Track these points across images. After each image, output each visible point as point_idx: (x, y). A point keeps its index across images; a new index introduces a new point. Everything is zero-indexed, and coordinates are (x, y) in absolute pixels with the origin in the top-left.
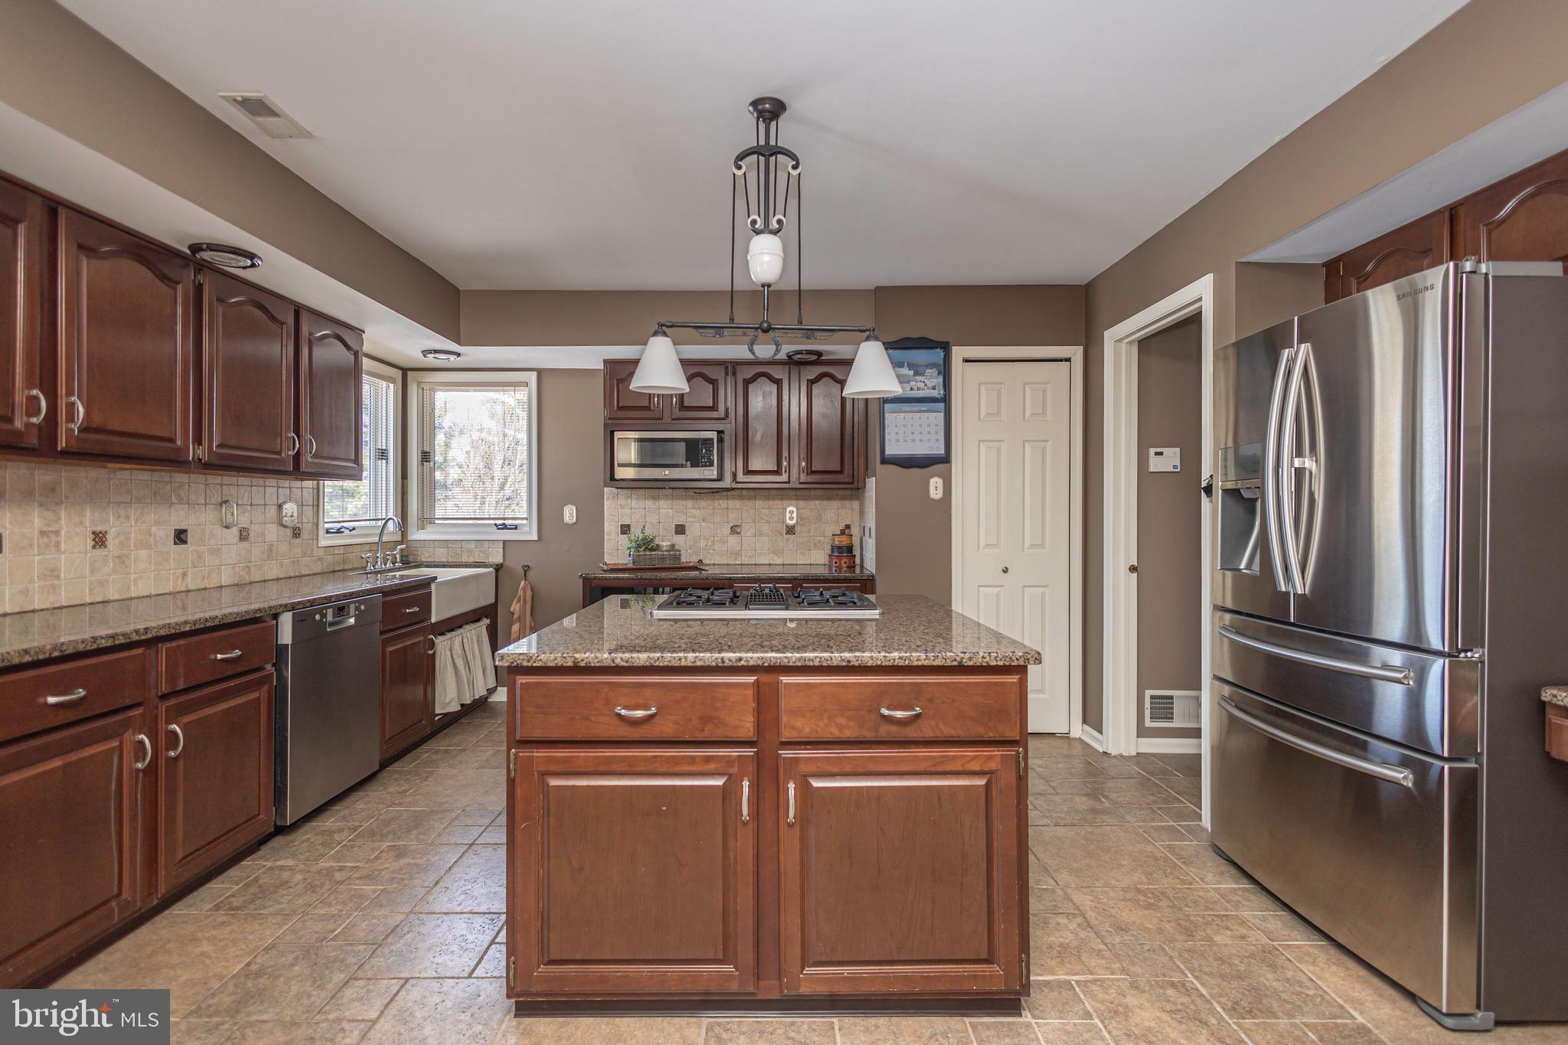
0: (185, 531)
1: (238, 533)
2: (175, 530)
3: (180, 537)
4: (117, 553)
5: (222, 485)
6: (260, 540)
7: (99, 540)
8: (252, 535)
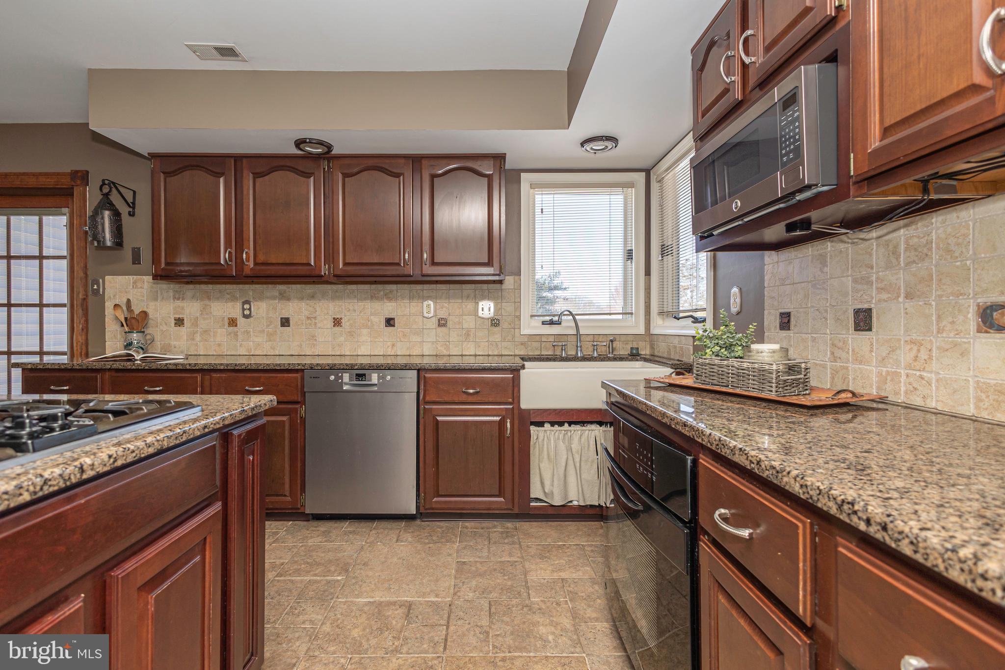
0: (393, 319)
1: (437, 321)
2: (386, 318)
3: (390, 322)
4: (349, 330)
5: (423, 290)
6: (457, 327)
7: (337, 322)
8: (449, 324)
